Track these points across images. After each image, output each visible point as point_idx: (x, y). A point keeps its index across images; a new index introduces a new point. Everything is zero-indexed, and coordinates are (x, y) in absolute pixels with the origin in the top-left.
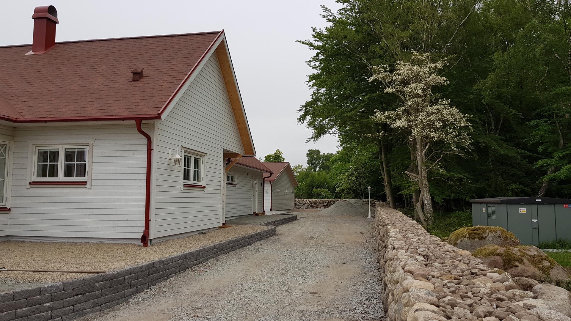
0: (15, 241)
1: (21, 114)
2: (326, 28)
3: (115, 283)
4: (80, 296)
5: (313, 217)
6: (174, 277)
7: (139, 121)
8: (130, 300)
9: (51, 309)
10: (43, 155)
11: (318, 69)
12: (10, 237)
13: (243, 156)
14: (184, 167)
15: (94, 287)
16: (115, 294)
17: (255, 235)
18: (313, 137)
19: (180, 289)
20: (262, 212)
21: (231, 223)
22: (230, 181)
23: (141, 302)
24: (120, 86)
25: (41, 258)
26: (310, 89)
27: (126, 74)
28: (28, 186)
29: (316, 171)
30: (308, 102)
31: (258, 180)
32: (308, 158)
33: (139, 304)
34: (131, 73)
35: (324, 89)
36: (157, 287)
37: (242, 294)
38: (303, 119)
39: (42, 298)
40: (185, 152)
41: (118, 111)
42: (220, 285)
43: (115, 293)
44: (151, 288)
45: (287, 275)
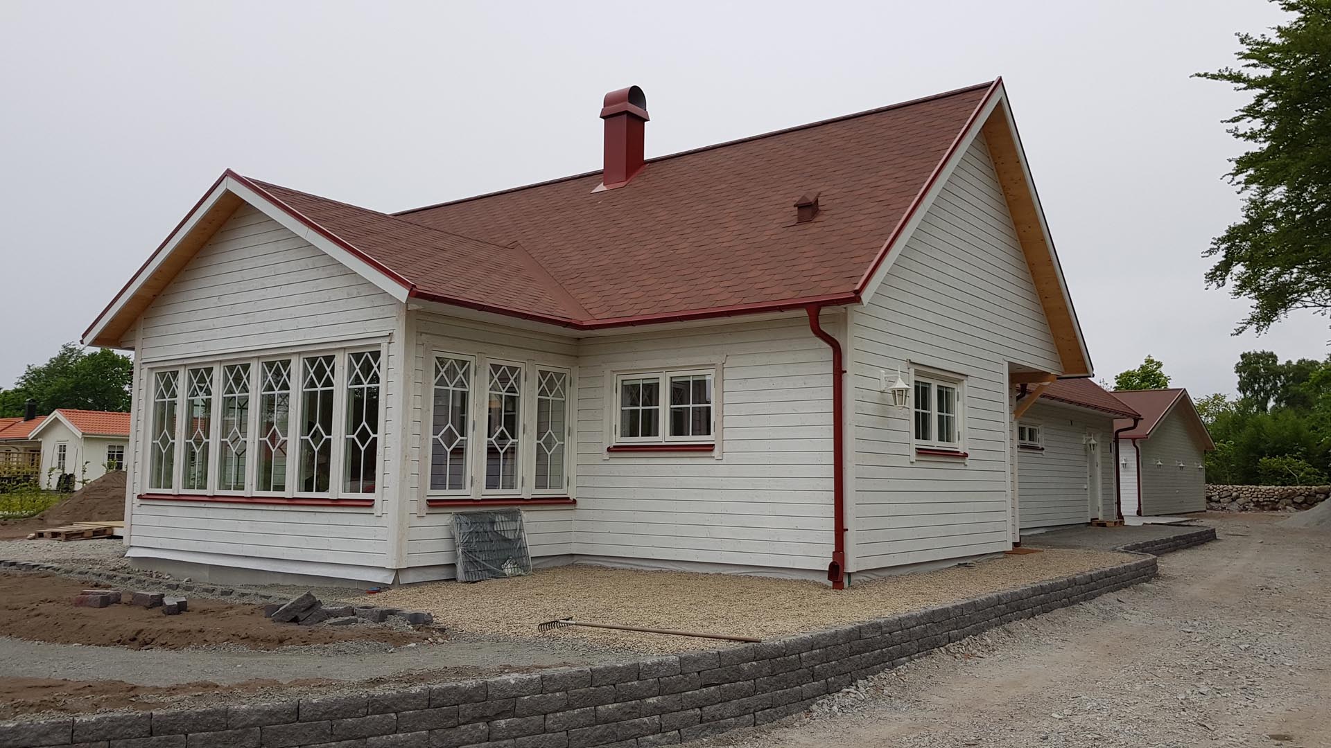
0: (586, 566)
1: (590, 311)
2: (1279, 29)
3: (782, 667)
4: (713, 688)
5: (1263, 533)
6: (907, 664)
7: (814, 309)
8: (814, 707)
9: (660, 710)
10: (631, 393)
11: (1262, 139)
12: (576, 556)
13: (1059, 378)
14: (916, 408)
15: (739, 671)
16: (782, 691)
17: (1102, 576)
18: (1253, 319)
19: (923, 695)
20: (1115, 518)
21: (1033, 544)
22: (1027, 439)
23: (836, 714)
24: (773, 237)
25: (634, 603)
26: (1239, 193)
27: (785, 210)
28: (606, 455)
29: (1265, 410)
30: (1234, 228)
31: (1102, 437)
32: (1240, 376)
33: (833, 719)
34: (795, 206)
35: (1282, 189)
36: (871, 684)
37: (1077, 720)
38: (1221, 275)
39: (643, 687)
40: (917, 373)
41: (768, 291)
42: (1020, 694)
43: (783, 688)
44: (857, 686)
45: (1197, 684)
